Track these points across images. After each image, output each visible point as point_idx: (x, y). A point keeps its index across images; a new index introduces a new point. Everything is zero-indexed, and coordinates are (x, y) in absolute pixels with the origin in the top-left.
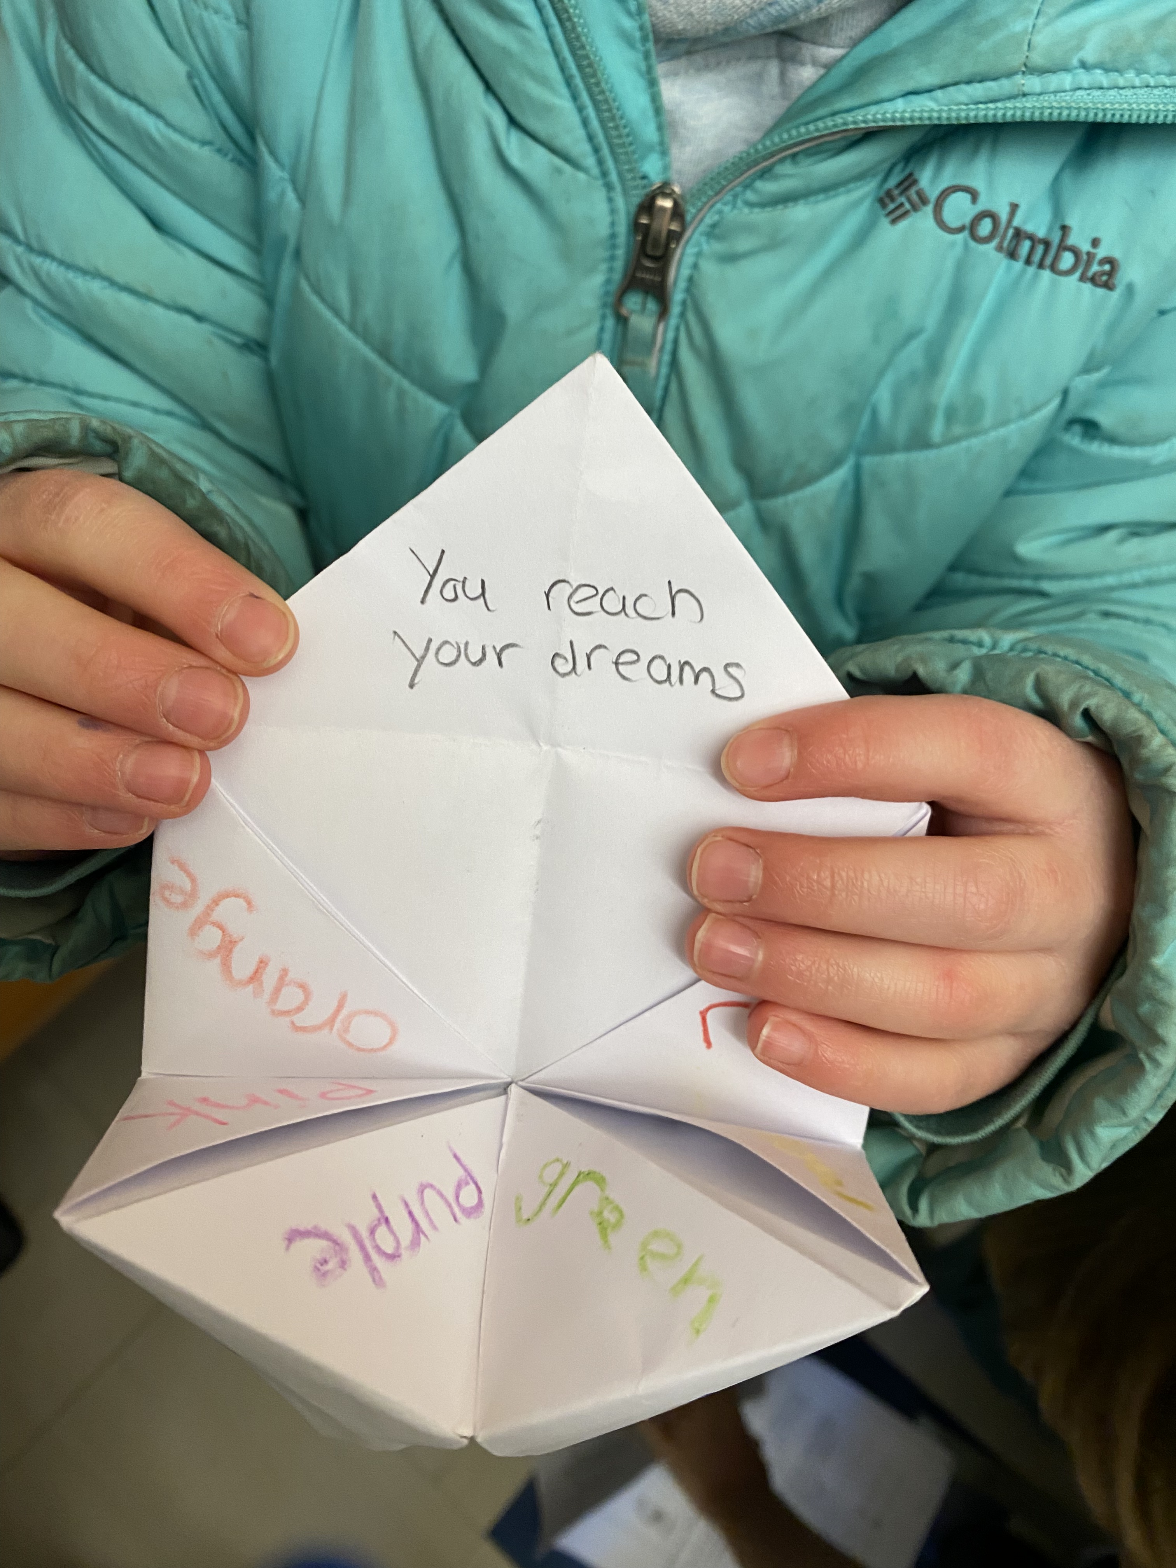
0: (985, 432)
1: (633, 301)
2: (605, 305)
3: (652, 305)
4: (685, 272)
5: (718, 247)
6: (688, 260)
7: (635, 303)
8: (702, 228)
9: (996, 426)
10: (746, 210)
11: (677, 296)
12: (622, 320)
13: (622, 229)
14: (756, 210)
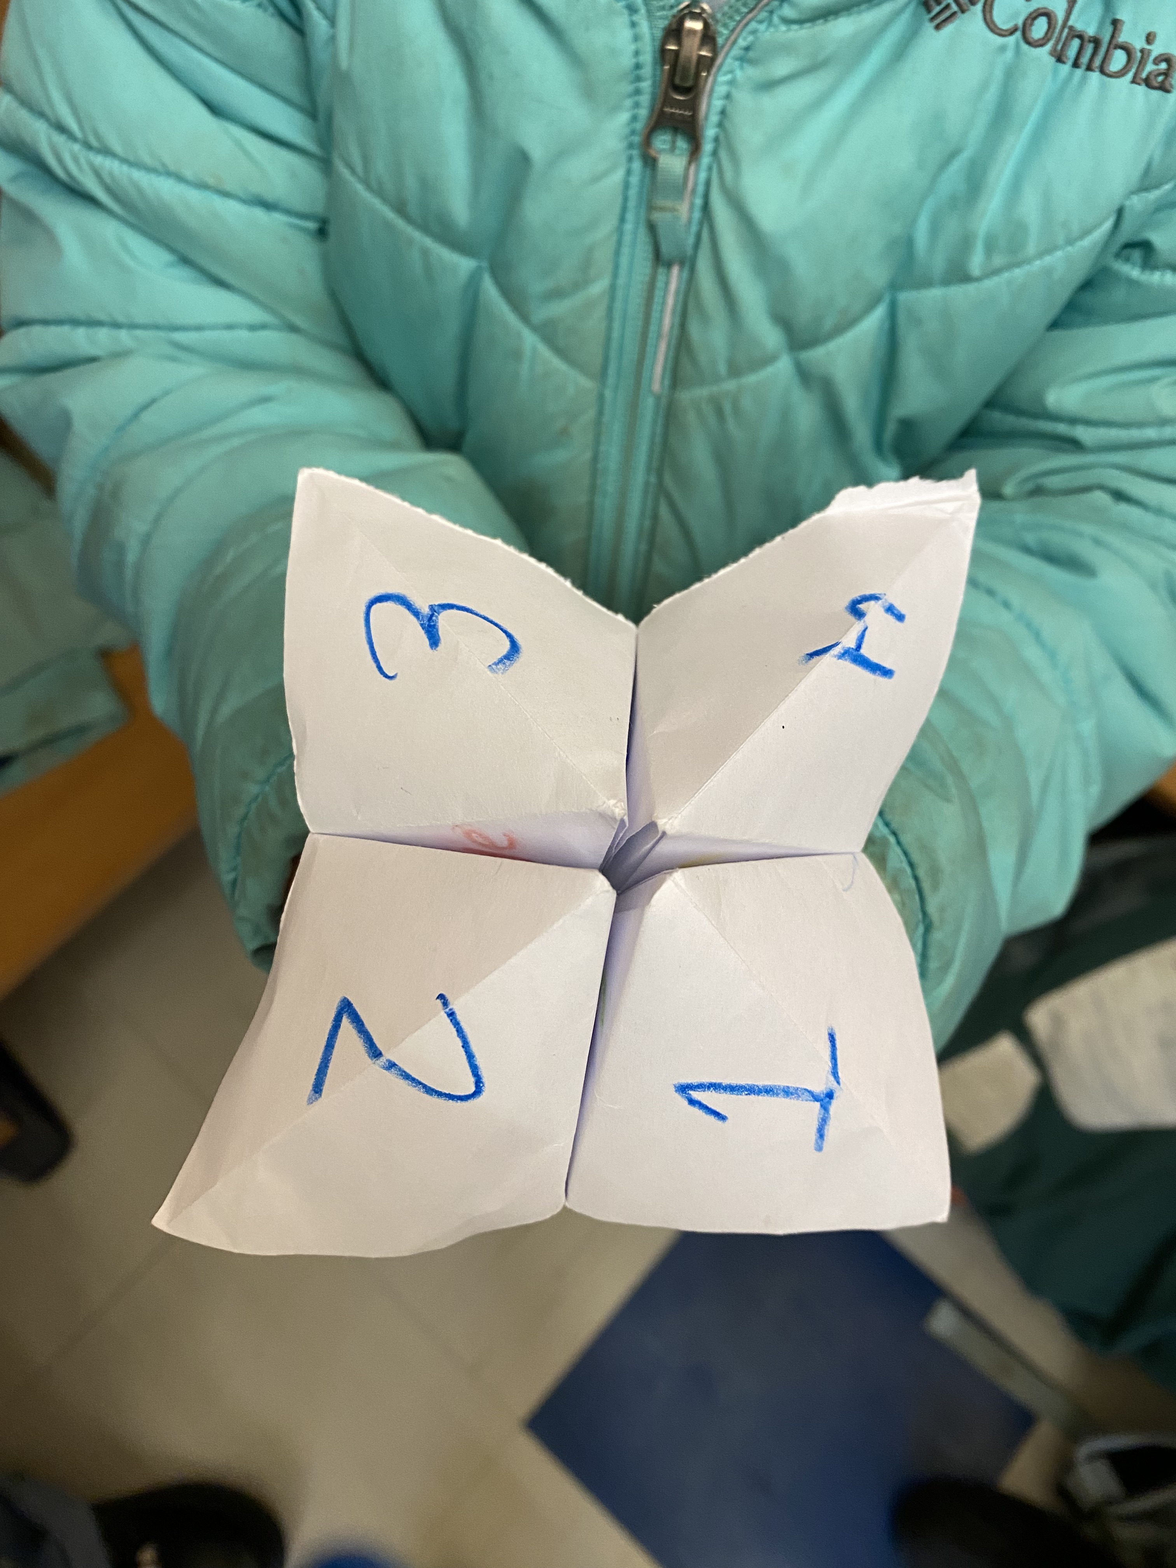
0: (1028, 261)
1: (662, 141)
2: (631, 146)
3: (682, 144)
4: (718, 104)
5: (752, 72)
6: (721, 90)
7: (665, 141)
8: (736, 52)
9: (1040, 255)
10: (783, 28)
11: (710, 132)
12: (650, 162)
13: (648, 58)
14: (795, 27)
